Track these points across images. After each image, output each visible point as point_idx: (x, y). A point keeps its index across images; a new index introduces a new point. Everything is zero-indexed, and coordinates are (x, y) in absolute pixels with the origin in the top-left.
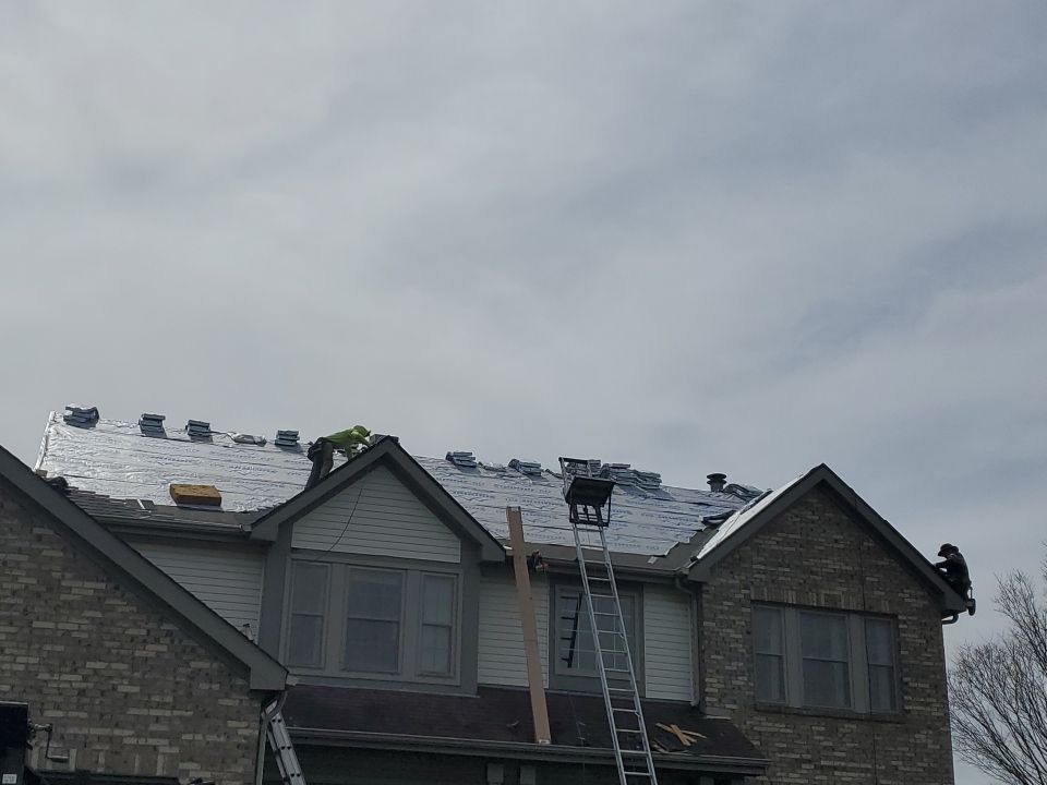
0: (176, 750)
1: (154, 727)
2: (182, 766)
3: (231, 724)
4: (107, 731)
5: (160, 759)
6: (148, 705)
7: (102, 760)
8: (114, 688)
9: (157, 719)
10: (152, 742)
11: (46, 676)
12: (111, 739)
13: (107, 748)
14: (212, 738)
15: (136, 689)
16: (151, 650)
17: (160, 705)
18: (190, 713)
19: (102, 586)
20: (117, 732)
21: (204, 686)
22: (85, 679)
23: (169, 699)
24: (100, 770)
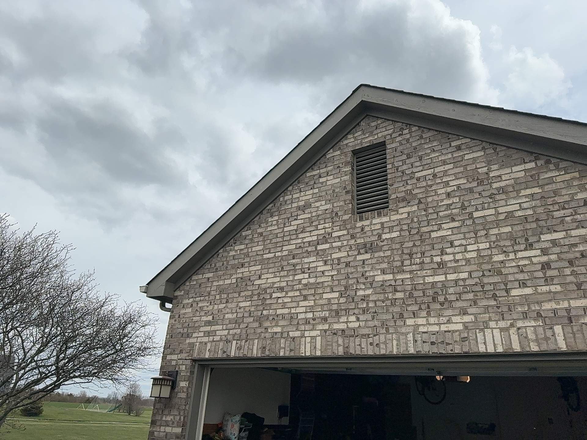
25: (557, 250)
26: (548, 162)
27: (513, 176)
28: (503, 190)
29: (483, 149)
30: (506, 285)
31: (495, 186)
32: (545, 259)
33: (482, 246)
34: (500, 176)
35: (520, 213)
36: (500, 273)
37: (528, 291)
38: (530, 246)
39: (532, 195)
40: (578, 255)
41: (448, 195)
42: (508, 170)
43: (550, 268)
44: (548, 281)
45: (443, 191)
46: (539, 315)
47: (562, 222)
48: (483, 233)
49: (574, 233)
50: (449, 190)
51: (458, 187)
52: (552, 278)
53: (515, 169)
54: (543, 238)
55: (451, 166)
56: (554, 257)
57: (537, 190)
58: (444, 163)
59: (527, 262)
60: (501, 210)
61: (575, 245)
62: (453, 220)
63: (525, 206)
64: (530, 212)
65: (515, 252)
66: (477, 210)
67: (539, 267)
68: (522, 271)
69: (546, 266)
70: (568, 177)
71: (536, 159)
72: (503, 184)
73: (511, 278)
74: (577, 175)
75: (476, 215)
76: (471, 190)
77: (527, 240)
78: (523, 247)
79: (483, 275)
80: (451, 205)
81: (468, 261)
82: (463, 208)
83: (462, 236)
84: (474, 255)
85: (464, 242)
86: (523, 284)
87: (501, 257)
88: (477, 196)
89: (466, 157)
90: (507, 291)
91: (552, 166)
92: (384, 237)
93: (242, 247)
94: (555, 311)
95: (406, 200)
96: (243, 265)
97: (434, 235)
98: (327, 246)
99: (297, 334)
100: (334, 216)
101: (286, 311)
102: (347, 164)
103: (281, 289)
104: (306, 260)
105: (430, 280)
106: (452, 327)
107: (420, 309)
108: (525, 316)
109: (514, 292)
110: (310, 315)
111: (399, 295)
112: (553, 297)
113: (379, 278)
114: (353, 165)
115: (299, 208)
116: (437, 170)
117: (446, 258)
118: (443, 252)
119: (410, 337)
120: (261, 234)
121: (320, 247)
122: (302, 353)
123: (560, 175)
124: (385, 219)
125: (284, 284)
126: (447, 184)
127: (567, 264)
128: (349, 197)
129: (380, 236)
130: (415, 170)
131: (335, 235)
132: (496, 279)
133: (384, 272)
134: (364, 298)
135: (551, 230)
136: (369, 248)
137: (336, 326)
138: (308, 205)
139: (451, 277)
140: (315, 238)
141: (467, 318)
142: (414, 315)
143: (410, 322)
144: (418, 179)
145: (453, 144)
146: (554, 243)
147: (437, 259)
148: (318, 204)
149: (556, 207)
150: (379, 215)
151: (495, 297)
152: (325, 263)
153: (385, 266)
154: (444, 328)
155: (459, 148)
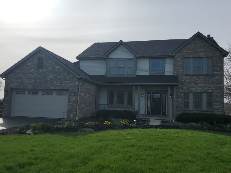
0: (69, 86)
1: (66, 84)
2: (70, 88)
3: (75, 83)
4: (61, 84)
5: (67, 87)
6: (65, 81)
7: (60, 88)
8: (61, 79)
9: (66, 83)
10: (66, 85)
11: (54, 78)
12: (61, 85)
13: (61, 86)
14: (73, 84)
15: (64, 79)
17: (66, 81)
19: (59, 67)
20: (62, 84)
21: (72, 78)
22: (58, 78)
23: (68, 80)
24: (60, 89)
28: (56, 69)
30: (54, 81)
39: (59, 71)
46: (56, 85)
47: (61, 75)
50: (50, 68)
60: (55, 72)
62: (50, 72)
85: (51, 75)
88: (53, 69)
95: (45, 68)
99: (28, 86)
100: (35, 68)
101: (26, 82)
102: (37, 59)
107: (44, 83)
110: (30, 83)
112: (58, 83)
124: (42, 70)
128: (37, 65)
129: (41, 73)
130: (47, 63)
131: (35, 71)
141: (49, 85)
151: (52, 83)
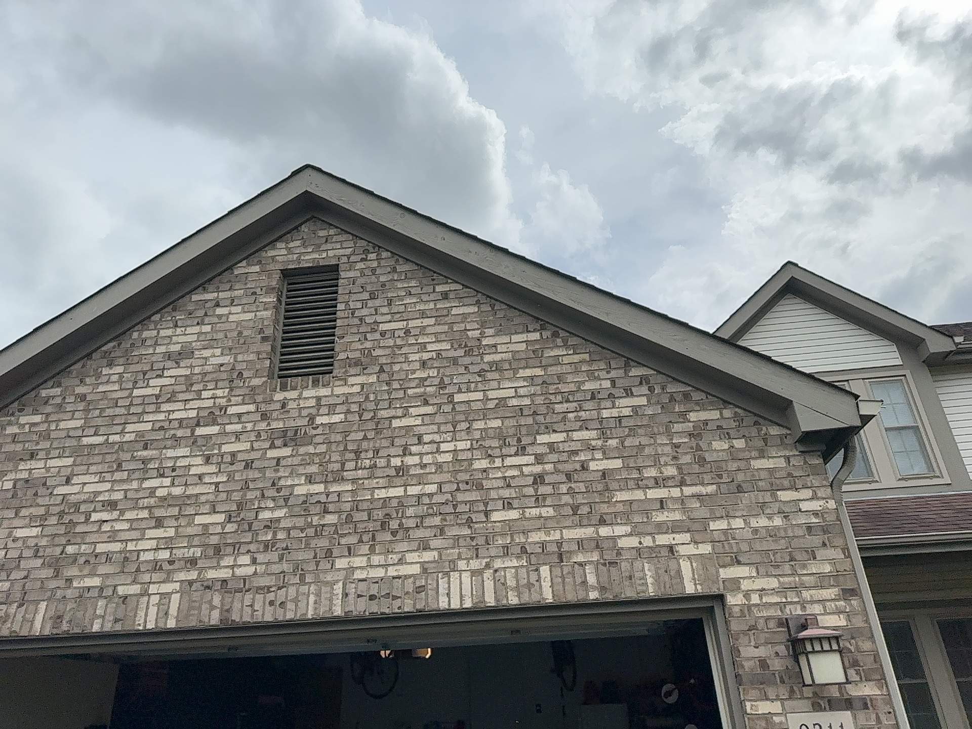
5: (684, 566)
16: (625, 406)
18: (711, 489)
25: (554, 457)
26: (555, 335)
27: (513, 347)
28: (496, 366)
29: (478, 303)
30: (486, 504)
31: (487, 358)
32: (538, 469)
33: (461, 445)
34: (495, 346)
35: (514, 402)
36: (480, 487)
37: (513, 514)
38: (522, 451)
39: (532, 378)
40: (578, 467)
41: (424, 364)
42: (506, 339)
43: (543, 483)
44: (539, 500)
45: (416, 357)
46: (524, 550)
47: (564, 419)
48: (464, 426)
49: (576, 435)
50: (426, 356)
51: (439, 353)
52: (544, 497)
53: (515, 338)
54: (541, 439)
55: (432, 321)
56: (549, 467)
57: (539, 372)
58: (423, 315)
59: (515, 472)
60: (491, 395)
61: (575, 452)
62: (426, 403)
63: (522, 391)
64: (527, 401)
65: (503, 457)
66: (460, 391)
67: (530, 480)
68: (509, 486)
69: (539, 479)
70: (576, 358)
71: (543, 328)
72: (497, 357)
73: (493, 494)
74: (586, 357)
75: (458, 398)
76: (455, 361)
77: (519, 440)
78: (513, 450)
79: (458, 489)
80: (426, 379)
81: (439, 466)
82: (442, 386)
83: (435, 428)
84: (448, 457)
85: (437, 438)
86: (508, 505)
87: (484, 464)
88: (462, 370)
89: (454, 311)
90: (487, 514)
91: (559, 341)
92: (319, 420)
93: (37, 419)
94: (543, 545)
95: (361, 365)
96: (32, 456)
97: (396, 423)
98: (215, 429)
99: (135, 589)
100: (234, 377)
101: (116, 547)
102: (269, 290)
103: (112, 505)
104: (170, 453)
105: (381, 494)
106: (405, 570)
107: (361, 541)
108: (506, 551)
109: (496, 516)
110: (165, 555)
111: (331, 519)
112: (544, 524)
113: (300, 491)
114: (280, 294)
115: (169, 356)
116: (412, 324)
117: (410, 460)
118: (406, 452)
119: (338, 588)
120: (83, 398)
121: (199, 431)
122: (139, 625)
123: (567, 355)
124: (323, 392)
125: (118, 496)
126: (423, 347)
127: (564, 479)
128: (267, 347)
129: (312, 419)
130: (379, 319)
131: (231, 410)
132: (474, 496)
133: (310, 480)
134: (270, 525)
135: (550, 429)
136: (291, 438)
137: (211, 574)
138: (186, 353)
139: (413, 490)
140: (193, 414)
141: (428, 556)
142: (350, 551)
143: (341, 563)
144: (383, 334)
145: (439, 289)
146: (551, 446)
147: (396, 462)
148: (206, 353)
149: (559, 398)
150: (316, 383)
151: (469, 522)
152: (208, 460)
153: (314, 469)
154: (392, 572)
155: (445, 296)
